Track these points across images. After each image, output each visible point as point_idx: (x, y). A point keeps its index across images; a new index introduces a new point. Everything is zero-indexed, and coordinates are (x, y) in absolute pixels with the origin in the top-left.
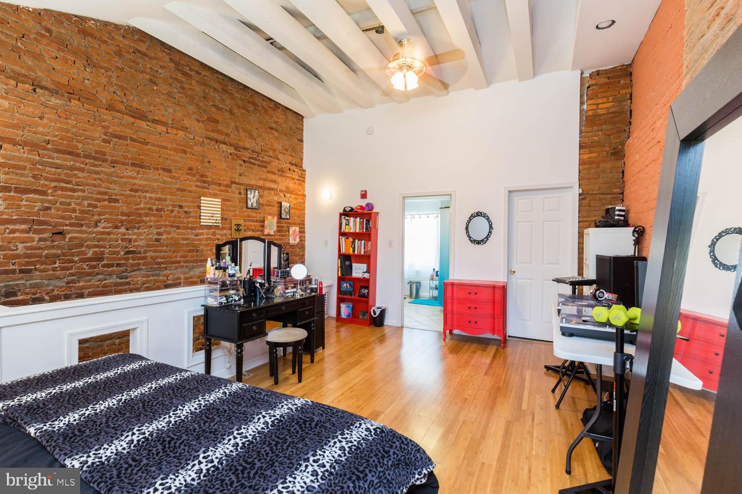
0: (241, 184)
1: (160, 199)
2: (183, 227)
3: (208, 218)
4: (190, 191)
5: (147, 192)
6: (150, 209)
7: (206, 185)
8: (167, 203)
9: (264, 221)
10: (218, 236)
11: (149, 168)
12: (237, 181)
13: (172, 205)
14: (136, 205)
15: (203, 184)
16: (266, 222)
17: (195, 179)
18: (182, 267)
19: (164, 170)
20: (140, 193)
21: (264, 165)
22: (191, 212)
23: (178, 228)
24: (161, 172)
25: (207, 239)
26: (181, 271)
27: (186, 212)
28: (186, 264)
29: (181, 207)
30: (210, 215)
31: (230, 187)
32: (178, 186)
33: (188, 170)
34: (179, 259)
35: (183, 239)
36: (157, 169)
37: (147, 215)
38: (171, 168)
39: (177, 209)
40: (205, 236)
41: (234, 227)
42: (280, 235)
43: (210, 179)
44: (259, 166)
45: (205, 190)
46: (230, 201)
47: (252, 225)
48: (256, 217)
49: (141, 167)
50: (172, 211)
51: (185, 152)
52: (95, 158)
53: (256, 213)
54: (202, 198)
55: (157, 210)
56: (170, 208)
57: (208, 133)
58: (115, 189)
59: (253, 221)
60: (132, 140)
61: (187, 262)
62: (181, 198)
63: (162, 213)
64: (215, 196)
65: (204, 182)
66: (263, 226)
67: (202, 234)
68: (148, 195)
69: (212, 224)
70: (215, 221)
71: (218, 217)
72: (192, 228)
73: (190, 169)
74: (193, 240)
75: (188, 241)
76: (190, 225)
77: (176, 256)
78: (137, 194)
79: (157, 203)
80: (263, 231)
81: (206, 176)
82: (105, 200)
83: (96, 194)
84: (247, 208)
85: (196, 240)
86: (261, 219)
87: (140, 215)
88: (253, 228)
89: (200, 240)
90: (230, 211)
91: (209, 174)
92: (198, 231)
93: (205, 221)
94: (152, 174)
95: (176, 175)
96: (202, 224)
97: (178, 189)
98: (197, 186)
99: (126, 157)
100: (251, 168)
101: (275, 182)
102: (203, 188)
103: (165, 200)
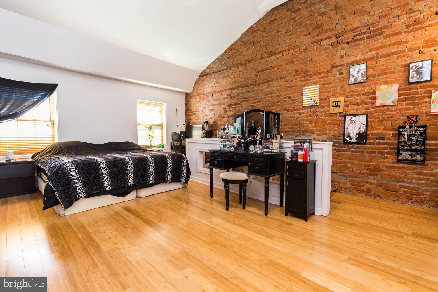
0: (343, 65)
1: (278, 96)
2: (291, 109)
3: (307, 101)
4: (296, 86)
5: (272, 94)
6: (273, 102)
7: (309, 78)
8: (282, 97)
9: (375, 93)
10: (317, 113)
11: (273, 81)
12: (338, 64)
13: (284, 97)
14: (267, 102)
15: (306, 78)
16: (377, 93)
17: (300, 77)
18: (290, 134)
19: (281, 78)
20: (269, 95)
21: (379, 32)
22: (297, 99)
23: (288, 110)
24: (279, 80)
25: (307, 116)
26: (289, 137)
27: (293, 100)
28: (293, 133)
29: (290, 98)
30: (309, 98)
31: (331, 71)
32: (288, 85)
33: (295, 72)
34: (288, 129)
35: (291, 117)
36: (277, 79)
37: (272, 106)
38: (284, 76)
39: (288, 99)
40: (306, 114)
41: (332, 104)
42: (406, 105)
43: (311, 73)
44: (368, 38)
45: (307, 82)
46: (330, 83)
47: (356, 100)
48: (363, 90)
49: (270, 81)
50: (285, 101)
51: (293, 62)
52: (253, 85)
53: (363, 86)
54: (303, 88)
55: (277, 102)
56: (284, 99)
57: (314, 39)
58: (260, 96)
59: (358, 95)
60: (267, 69)
61: (293, 131)
62: (290, 92)
63: (280, 103)
64: (315, 83)
65: (307, 76)
66: (374, 98)
67: (304, 113)
68: (272, 95)
69: (311, 105)
70: (313, 102)
71: (316, 99)
72: (297, 110)
73: (297, 71)
74: (297, 117)
75: (294, 118)
76: (295, 108)
77: (286, 128)
78: (268, 96)
79: (277, 98)
80: (374, 103)
81: (309, 71)
82: (256, 102)
83: (254, 100)
84: (350, 85)
85: (300, 117)
86: (372, 91)
87: (269, 107)
88: (358, 101)
89: (302, 117)
90: (330, 91)
91: (311, 69)
92: (301, 111)
94: (275, 83)
95: (287, 79)
96: (303, 106)
97: (289, 87)
98: (300, 81)
99: (263, 79)
100: (357, 45)
101: (400, 43)
102: (305, 81)
103: (281, 95)
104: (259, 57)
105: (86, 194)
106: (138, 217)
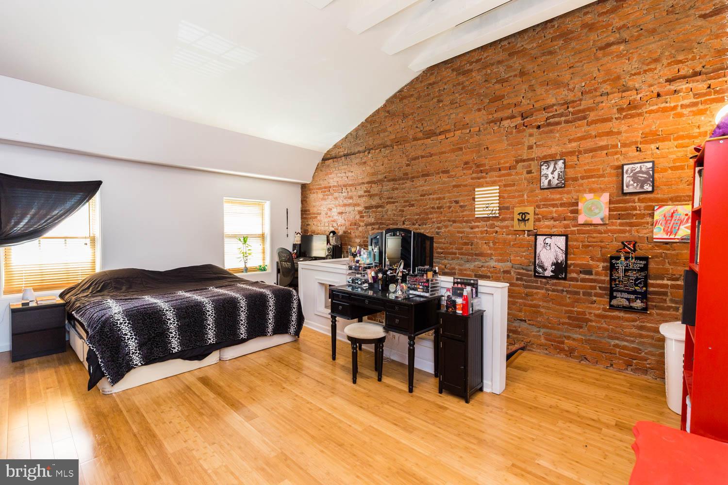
0: (533, 159)
1: (439, 199)
2: (459, 220)
3: (482, 209)
4: (465, 186)
5: (431, 194)
6: (433, 208)
7: (484, 174)
8: (445, 201)
9: (577, 204)
10: (497, 229)
11: (433, 175)
12: (525, 158)
13: (449, 201)
14: (424, 206)
15: (480, 175)
16: (580, 204)
17: (471, 172)
18: (458, 258)
19: (444, 172)
20: (426, 197)
21: (581, 116)
22: (466, 205)
23: (454, 222)
24: (441, 175)
25: (482, 232)
26: (457, 262)
27: (461, 206)
28: (461, 256)
29: (457, 202)
30: (484, 206)
31: (514, 167)
32: (454, 183)
33: (464, 165)
34: (454, 250)
35: (459, 232)
36: (438, 173)
37: (431, 213)
38: (449, 169)
39: (454, 204)
40: (480, 229)
41: (517, 217)
42: (621, 225)
43: (487, 167)
44: (567, 122)
45: (482, 180)
46: (514, 185)
47: (551, 212)
48: (561, 199)
49: (427, 175)
50: (450, 207)
51: (461, 149)
52: (403, 179)
53: (561, 193)
54: (476, 190)
55: (438, 208)
56: (448, 205)
57: (490, 117)
58: (413, 196)
59: (554, 206)
60: (423, 157)
61: (462, 254)
62: (457, 194)
63: (442, 210)
64: (493, 183)
65: (481, 172)
66: (576, 212)
67: (478, 227)
68: (431, 196)
69: (486, 216)
70: (490, 212)
71: (494, 207)
72: (467, 222)
73: (466, 163)
74: (468, 233)
75: (463, 234)
76: (465, 219)
77: (452, 248)
78: (425, 197)
79: (438, 202)
80: (576, 219)
81: (484, 165)
82: (406, 206)
83: (404, 202)
84: (542, 189)
85: (471, 233)
86: (573, 201)
87: (427, 214)
88: (555, 215)
89: (475, 233)
90: (514, 197)
91: (486, 162)
92: (473, 224)
93: (480, 212)
94: (434, 179)
95: (453, 173)
96: (476, 216)
97: (454, 186)
98: (472, 179)
99: (418, 172)
100: (551, 131)
101: (610, 133)
102: (479, 178)
103: (444, 198)
104: (411, 137)
105: (143, 360)
106: (221, 397)
